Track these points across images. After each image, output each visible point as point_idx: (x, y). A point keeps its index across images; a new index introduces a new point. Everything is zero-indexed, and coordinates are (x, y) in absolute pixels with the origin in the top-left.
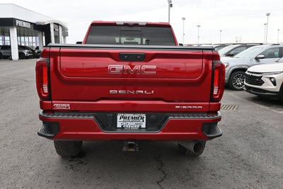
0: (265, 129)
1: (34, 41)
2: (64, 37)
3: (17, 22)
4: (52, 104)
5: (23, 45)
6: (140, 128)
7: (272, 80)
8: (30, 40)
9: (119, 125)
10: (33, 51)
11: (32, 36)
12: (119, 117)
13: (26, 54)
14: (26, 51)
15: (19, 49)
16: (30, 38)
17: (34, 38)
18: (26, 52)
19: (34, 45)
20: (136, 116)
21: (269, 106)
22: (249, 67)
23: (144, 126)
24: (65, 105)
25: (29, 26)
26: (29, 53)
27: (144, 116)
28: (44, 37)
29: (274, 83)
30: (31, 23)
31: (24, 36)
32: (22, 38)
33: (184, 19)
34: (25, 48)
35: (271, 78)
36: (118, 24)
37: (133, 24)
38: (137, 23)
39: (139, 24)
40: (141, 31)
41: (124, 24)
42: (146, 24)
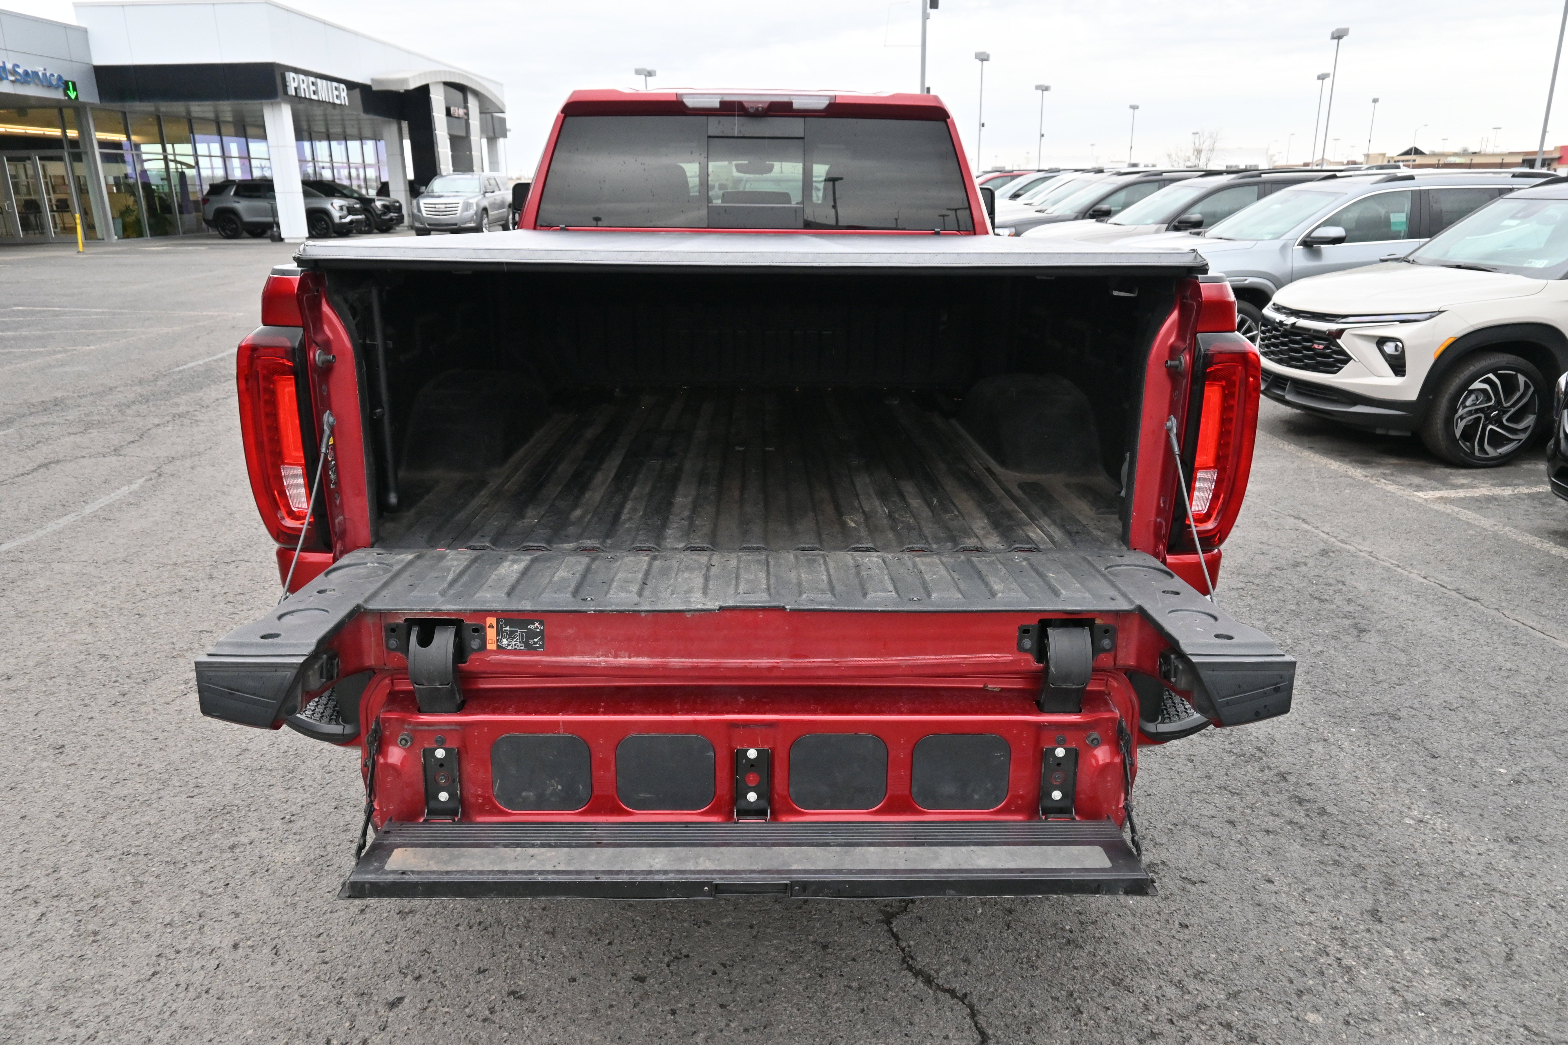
0: (1362, 587)
1: (370, 159)
2: (492, 140)
3: (293, 81)
5: (327, 175)
7: (1389, 348)
8: (355, 158)
10: (366, 202)
11: (361, 138)
13: (336, 214)
14: (338, 202)
15: (306, 194)
16: (354, 145)
17: (369, 145)
18: (335, 207)
19: (371, 173)
21: (1365, 463)
22: (1279, 284)
25: (342, 96)
26: (351, 211)
28: (407, 144)
29: (1398, 365)
30: (351, 86)
31: (329, 138)
32: (322, 147)
33: (983, 58)
34: (330, 189)
35: (1381, 342)
36: (690, 102)
37: (766, 105)
38: (786, 99)
39: (795, 106)
40: (803, 138)
41: (722, 103)
42: (827, 102)
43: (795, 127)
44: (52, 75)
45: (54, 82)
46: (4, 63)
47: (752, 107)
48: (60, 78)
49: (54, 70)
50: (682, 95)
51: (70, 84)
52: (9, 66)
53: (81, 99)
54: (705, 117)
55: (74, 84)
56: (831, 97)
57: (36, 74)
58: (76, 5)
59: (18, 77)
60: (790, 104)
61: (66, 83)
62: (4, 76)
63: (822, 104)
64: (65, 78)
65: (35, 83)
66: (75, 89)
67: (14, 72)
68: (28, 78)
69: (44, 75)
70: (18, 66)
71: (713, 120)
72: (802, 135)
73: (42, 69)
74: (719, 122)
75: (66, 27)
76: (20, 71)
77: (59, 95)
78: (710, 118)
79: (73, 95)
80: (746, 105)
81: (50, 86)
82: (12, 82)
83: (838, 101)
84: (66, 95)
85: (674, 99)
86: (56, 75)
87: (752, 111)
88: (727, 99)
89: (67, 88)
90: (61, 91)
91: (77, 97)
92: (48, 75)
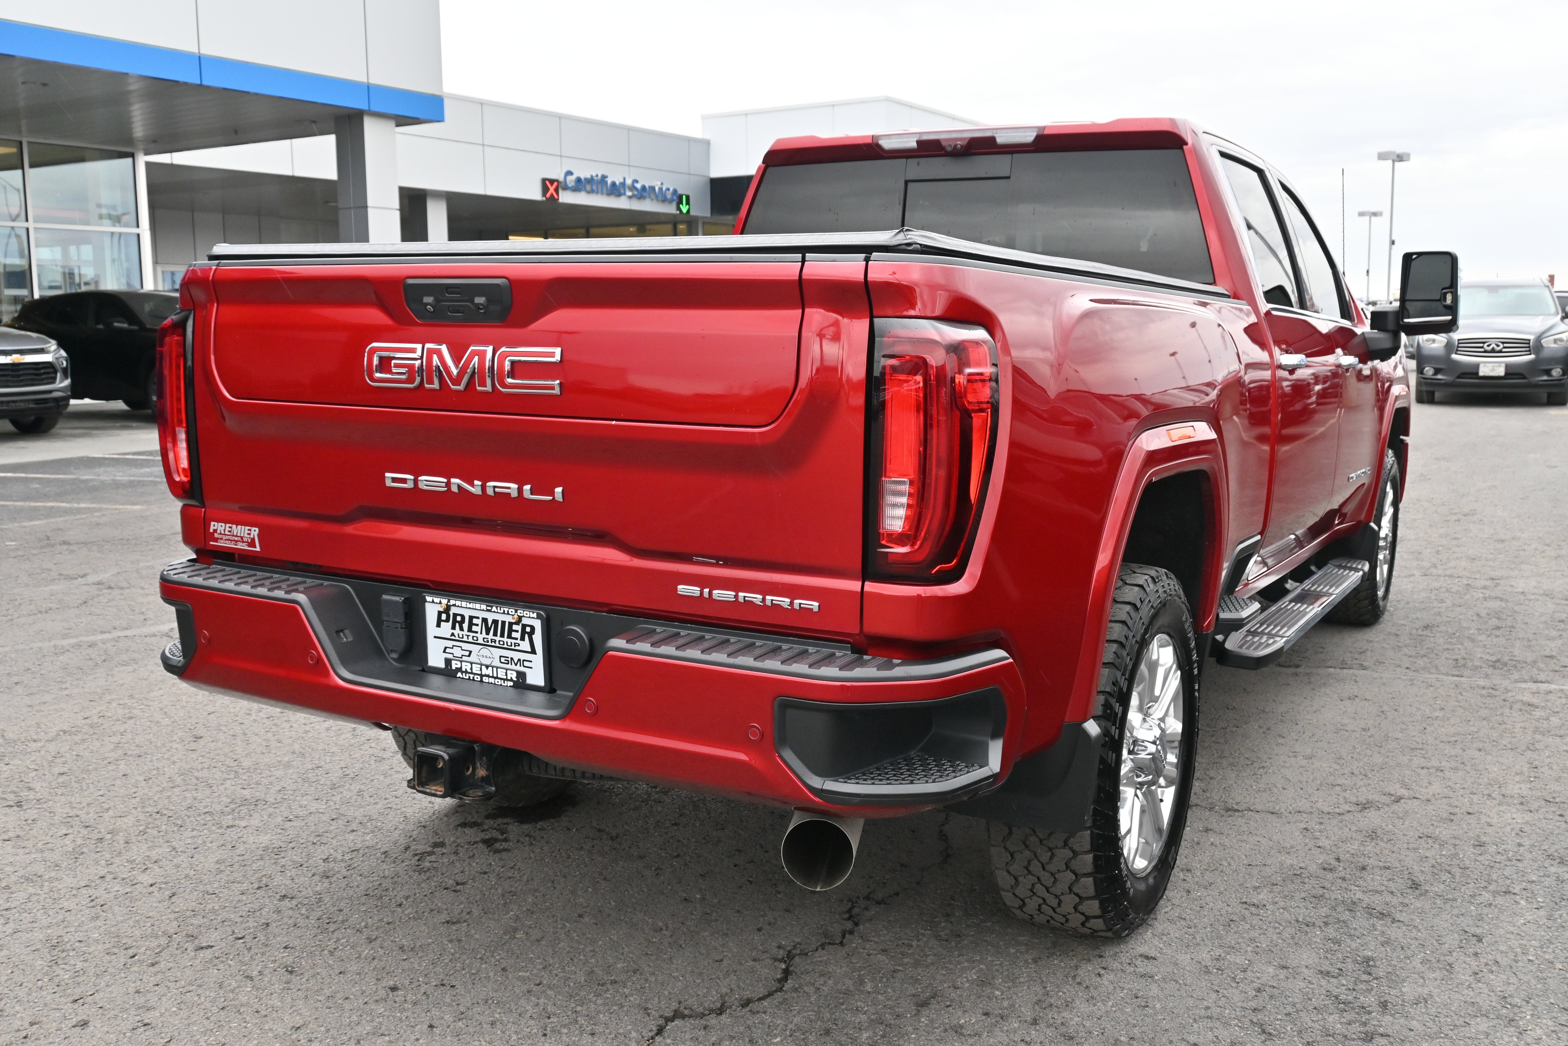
6: (521, 683)
9: (435, 656)
12: (432, 612)
20: (501, 614)
24: (244, 533)
27: (534, 619)
36: (887, 144)
37: (965, 143)
38: (988, 134)
39: (999, 140)
40: (1008, 178)
41: (919, 142)
42: (1035, 134)
43: (999, 164)
44: (668, 189)
45: (669, 196)
46: (624, 179)
47: (950, 145)
48: (675, 191)
49: (670, 183)
50: (878, 137)
51: (684, 197)
52: (629, 182)
53: (692, 213)
54: (904, 160)
55: (688, 198)
56: (1039, 128)
57: (653, 188)
58: (704, 118)
59: (636, 193)
60: (993, 139)
61: (680, 197)
62: (622, 191)
63: (1029, 137)
64: (680, 192)
65: (650, 197)
66: (688, 203)
67: (633, 188)
68: (643, 193)
69: (661, 189)
70: (637, 181)
71: (912, 162)
72: (1007, 175)
73: (659, 183)
74: (918, 164)
75: (689, 140)
76: (638, 186)
77: (671, 209)
78: (909, 160)
79: (684, 209)
80: (943, 144)
81: (664, 200)
82: (630, 197)
83: (1046, 132)
84: (679, 209)
85: (870, 141)
86: (671, 189)
87: (949, 149)
88: (925, 138)
89: (680, 202)
90: (674, 204)
91: (688, 211)
92: (664, 189)
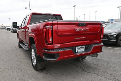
4: (53, 46)
6: (83, 51)
9: (77, 52)
12: (77, 48)
20: (82, 47)
23: (84, 50)
24: (58, 46)
27: (84, 46)
